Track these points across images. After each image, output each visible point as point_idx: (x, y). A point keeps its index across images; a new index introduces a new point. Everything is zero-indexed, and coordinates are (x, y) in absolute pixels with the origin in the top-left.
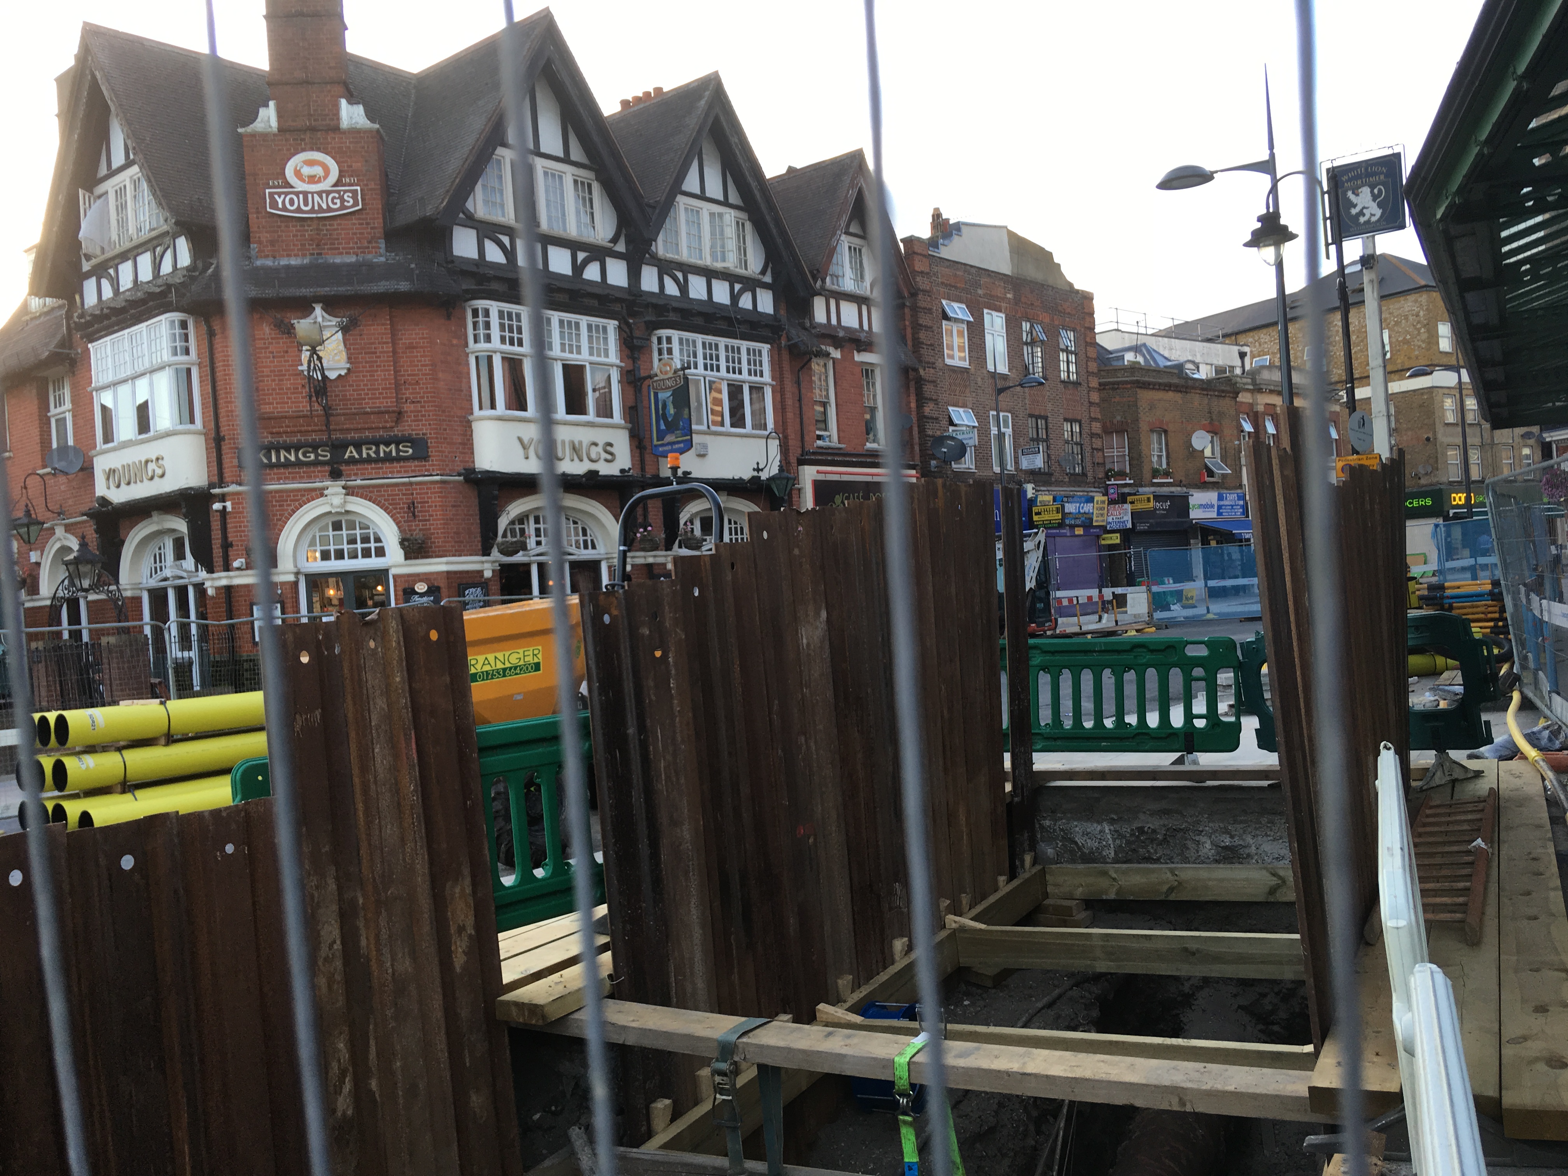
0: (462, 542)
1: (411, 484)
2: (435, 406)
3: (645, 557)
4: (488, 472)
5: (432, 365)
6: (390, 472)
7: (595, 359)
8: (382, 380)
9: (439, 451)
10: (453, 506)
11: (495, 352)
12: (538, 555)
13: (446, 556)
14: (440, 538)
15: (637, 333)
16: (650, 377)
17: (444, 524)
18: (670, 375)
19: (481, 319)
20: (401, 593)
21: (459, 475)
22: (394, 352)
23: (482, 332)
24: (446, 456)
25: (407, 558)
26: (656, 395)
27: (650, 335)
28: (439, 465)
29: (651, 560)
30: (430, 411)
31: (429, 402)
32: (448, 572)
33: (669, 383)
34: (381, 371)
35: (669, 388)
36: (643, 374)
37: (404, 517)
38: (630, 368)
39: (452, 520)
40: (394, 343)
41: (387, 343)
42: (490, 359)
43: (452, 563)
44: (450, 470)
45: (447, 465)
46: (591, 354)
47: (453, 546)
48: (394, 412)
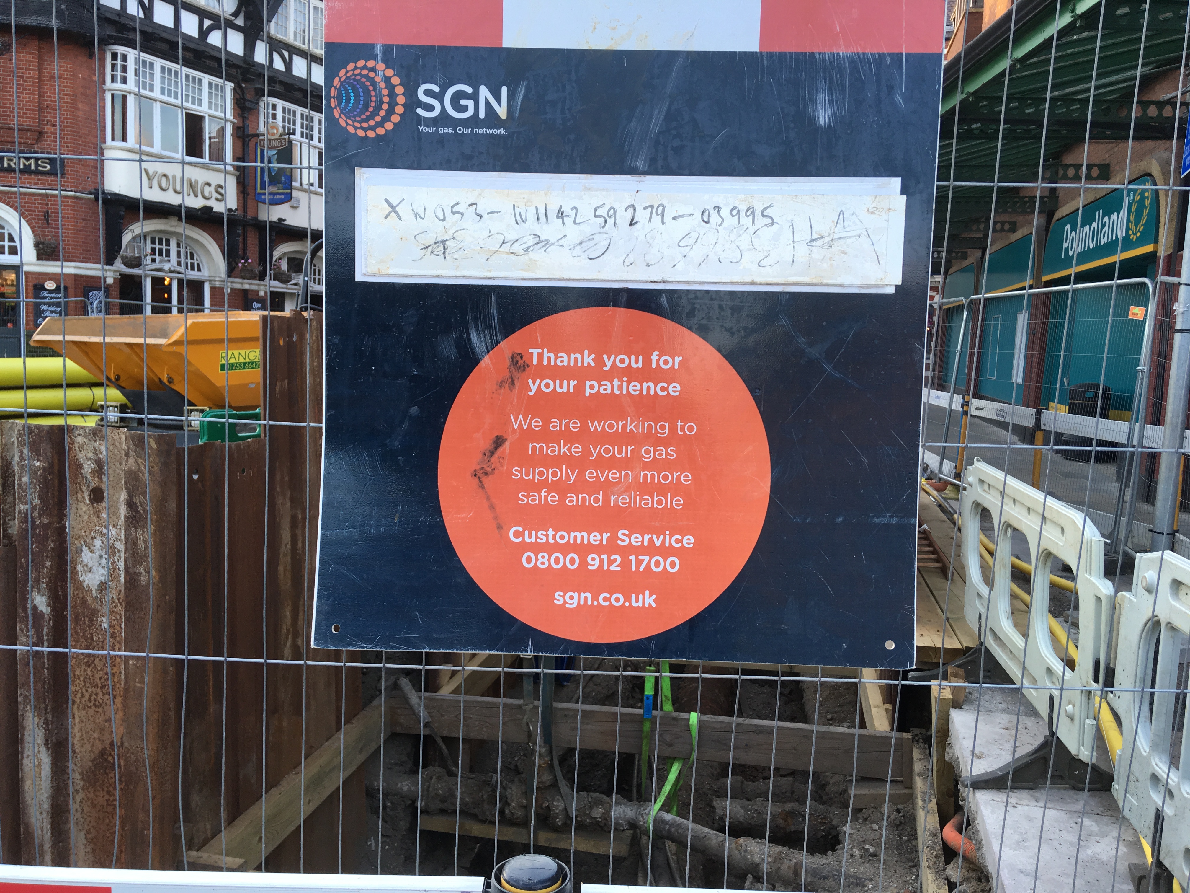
0: (89, 251)
1: (47, 195)
2: (74, 131)
3: (242, 284)
4: (116, 194)
5: (73, 95)
6: (28, 183)
7: (213, 112)
8: (27, 102)
9: (74, 171)
10: (83, 220)
11: (130, 93)
12: (152, 270)
13: (74, 261)
14: (69, 245)
15: (248, 97)
16: (258, 135)
17: (74, 234)
18: (276, 137)
19: (119, 62)
20: (31, 288)
21: (91, 194)
22: (40, 79)
23: (119, 74)
24: (80, 176)
25: (39, 258)
26: (262, 151)
27: (258, 100)
28: (73, 183)
29: (246, 287)
30: (68, 135)
31: (68, 127)
32: (75, 276)
33: (275, 143)
34: (27, 94)
35: (275, 147)
36: (251, 132)
37: (38, 223)
38: (241, 125)
39: (81, 231)
40: (40, 71)
41: (34, 70)
42: (124, 98)
43: (80, 268)
44: (83, 188)
45: (81, 184)
46: (210, 108)
47: (81, 254)
48: (35, 131)
